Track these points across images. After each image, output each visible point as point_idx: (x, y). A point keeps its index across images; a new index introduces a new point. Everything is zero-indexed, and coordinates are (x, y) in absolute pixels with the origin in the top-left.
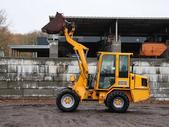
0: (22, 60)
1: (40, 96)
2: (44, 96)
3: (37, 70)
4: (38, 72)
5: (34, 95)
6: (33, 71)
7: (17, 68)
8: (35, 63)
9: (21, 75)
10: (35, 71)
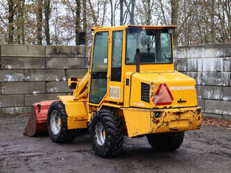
0: (203, 49)
1: (225, 113)
3: (220, 67)
4: (222, 70)
5: (217, 111)
6: (215, 68)
7: (197, 64)
8: (218, 53)
9: (202, 75)
10: (218, 69)
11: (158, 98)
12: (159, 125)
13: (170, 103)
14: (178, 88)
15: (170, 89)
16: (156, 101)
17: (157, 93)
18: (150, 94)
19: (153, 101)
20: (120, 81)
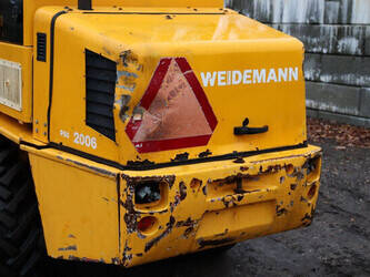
2: (334, 108)
3: (317, 13)
4: (322, 21)
10: (313, 18)
11: (148, 121)
12: (152, 234)
13: (203, 140)
14: (239, 77)
15: (206, 80)
16: (140, 135)
17: (149, 99)
18: (118, 105)
19: (130, 132)
20: (19, 41)
